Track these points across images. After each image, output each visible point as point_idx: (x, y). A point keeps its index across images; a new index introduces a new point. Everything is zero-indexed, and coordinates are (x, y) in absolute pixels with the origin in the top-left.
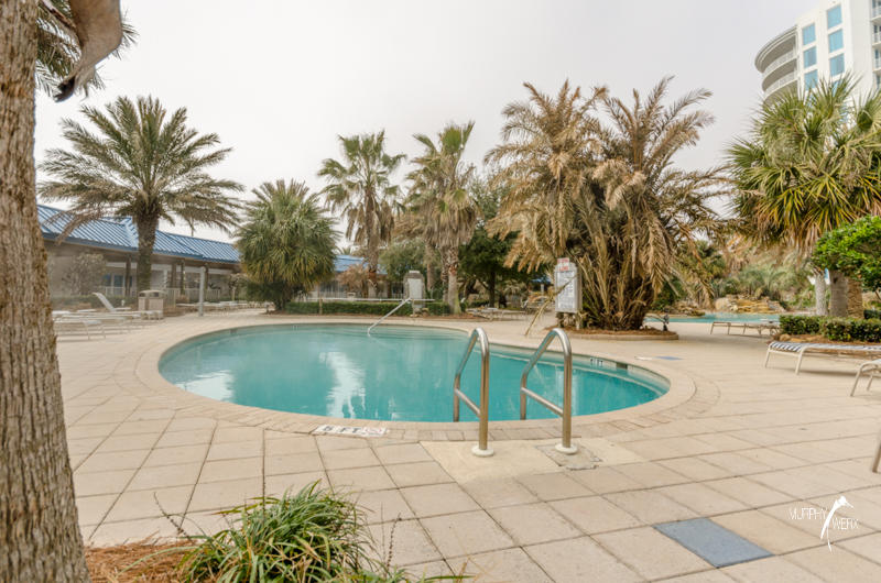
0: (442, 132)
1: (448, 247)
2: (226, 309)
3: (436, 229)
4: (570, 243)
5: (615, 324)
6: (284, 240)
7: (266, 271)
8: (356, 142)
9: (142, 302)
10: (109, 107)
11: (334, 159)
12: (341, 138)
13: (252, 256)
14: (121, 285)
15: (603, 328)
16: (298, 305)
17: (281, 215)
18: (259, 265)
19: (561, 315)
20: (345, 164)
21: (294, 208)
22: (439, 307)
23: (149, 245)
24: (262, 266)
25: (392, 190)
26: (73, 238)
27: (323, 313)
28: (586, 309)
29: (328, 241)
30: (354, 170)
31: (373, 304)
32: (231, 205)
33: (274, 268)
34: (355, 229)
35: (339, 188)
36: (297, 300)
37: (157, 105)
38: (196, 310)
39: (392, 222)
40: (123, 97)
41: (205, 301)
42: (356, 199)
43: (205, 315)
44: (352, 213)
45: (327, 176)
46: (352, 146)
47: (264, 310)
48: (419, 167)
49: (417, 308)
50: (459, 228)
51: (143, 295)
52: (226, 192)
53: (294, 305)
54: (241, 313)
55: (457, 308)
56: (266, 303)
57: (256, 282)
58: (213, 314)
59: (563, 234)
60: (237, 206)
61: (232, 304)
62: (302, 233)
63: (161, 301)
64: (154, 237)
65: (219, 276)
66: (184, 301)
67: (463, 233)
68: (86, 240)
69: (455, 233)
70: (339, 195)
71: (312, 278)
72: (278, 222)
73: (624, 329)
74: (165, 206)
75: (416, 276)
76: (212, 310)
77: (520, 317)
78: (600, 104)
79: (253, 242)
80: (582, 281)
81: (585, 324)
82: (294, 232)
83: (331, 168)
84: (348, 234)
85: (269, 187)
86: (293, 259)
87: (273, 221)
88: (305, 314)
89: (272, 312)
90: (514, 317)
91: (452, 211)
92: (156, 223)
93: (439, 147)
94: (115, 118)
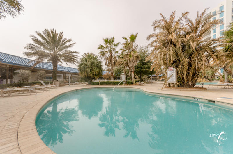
0: (130, 36)
1: (132, 67)
2: (76, 84)
3: (129, 62)
4: (175, 62)
5: (188, 86)
6: (90, 66)
7: (85, 74)
8: (107, 40)
9: (54, 83)
10: (43, 32)
11: (102, 45)
12: (104, 39)
13: (82, 70)
14: (49, 79)
15: (184, 87)
16: (94, 83)
17: (89, 60)
18: (83, 73)
19: (169, 84)
20: (105, 46)
21: (92, 58)
22: (130, 82)
23: (56, 68)
24: (84, 73)
25: (117, 52)
26: (37, 67)
27: (100, 85)
28: (178, 82)
29: (101, 66)
30: (107, 47)
31: (113, 82)
32: (76, 57)
33: (87, 73)
34: (107, 63)
35: (103, 52)
36: (93, 81)
37: (56, 32)
38: (69, 85)
39: (117, 61)
40: (46, 29)
41: (71, 82)
42: (108, 55)
43: (71, 86)
44: (107, 59)
45: (100, 49)
46: (106, 41)
47: (85, 84)
48: (124, 46)
49: (124, 83)
50: (135, 61)
51: (54, 81)
52: (75, 54)
53: (93, 83)
54: (80, 85)
55: (134, 82)
56: (86, 82)
57: (83, 77)
58: (73, 86)
59: (172, 59)
60: (78, 58)
61: (77, 83)
62: (94, 64)
63: (59, 83)
64: (57, 66)
65: (75, 76)
66: (66, 82)
67: (136, 63)
68: (41, 68)
69: (134, 63)
70: (103, 54)
71: (97, 75)
72: (88, 61)
73: (191, 87)
74: (59, 58)
75: (123, 75)
76: (73, 84)
77: (149, 84)
78: (183, 19)
79: (82, 67)
80: (178, 73)
81: (178, 86)
82: (92, 64)
83: (101, 47)
84: (106, 64)
85: (85, 54)
86: (92, 71)
87: (87, 61)
88: (96, 85)
89: (87, 85)
90: (148, 84)
91: (133, 57)
92: (57, 63)
93: (129, 40)
94: (45, 35)
